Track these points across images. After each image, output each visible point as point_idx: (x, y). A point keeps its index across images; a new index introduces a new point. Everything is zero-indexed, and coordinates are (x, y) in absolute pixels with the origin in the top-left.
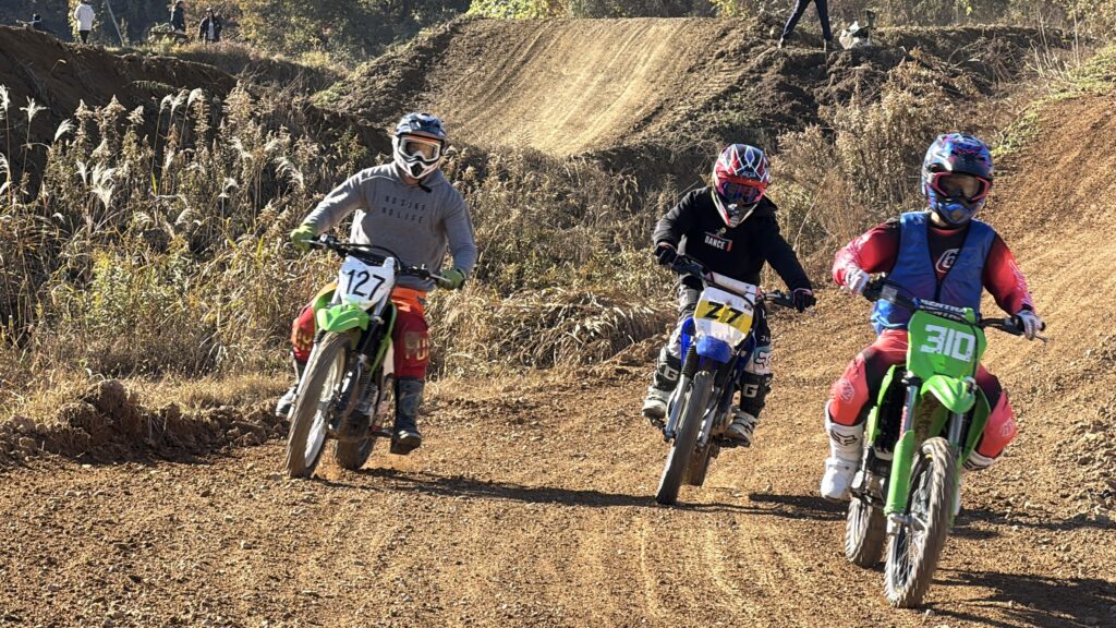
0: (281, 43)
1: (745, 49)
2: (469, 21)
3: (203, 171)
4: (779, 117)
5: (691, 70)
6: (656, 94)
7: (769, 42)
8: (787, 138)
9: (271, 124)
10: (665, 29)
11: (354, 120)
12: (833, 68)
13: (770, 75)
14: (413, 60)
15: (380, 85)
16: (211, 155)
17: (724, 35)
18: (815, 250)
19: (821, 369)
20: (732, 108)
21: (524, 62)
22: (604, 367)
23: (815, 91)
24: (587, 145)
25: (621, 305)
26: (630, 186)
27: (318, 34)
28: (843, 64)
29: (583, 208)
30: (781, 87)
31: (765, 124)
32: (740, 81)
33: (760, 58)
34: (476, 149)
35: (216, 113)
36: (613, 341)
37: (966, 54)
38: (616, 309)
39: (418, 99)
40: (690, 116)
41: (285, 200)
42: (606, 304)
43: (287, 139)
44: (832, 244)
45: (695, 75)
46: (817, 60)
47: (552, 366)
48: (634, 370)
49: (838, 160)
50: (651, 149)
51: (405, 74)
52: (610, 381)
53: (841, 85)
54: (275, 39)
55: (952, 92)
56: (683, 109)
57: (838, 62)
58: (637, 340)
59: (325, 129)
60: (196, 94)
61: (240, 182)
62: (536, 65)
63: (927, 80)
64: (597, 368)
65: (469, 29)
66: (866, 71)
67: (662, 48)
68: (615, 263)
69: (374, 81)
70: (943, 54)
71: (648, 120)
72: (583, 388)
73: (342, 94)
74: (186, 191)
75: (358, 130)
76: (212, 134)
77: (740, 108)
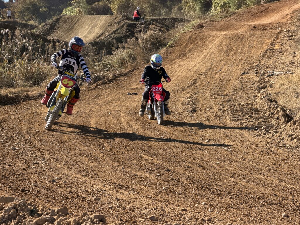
0: (24, 19)
1: (120, 22)
2: (63, 15)
3: (10, 46)
4: (127, 35)
5: (109, 26)
6: (102, 31)
7: (124, 20)
8: (129, 40)
9: (24, 37)
10: (104, 17)
11: (41, 36)
12: (138, 26)
13: (125, 27)
14: (52, 23)
15: (46, 28)
16: (12, 43)
17: (115, 19)
18: (134, 62)
19: (136, 86)
20: (117, 34)
21: (75, 24)
22: (93, 86)
23: (134, 30)
24: (88, 41)
25: (96, 74)
26: (97, 49)
27: (31, 17)
28: (139, 25)
29: (88, 54)
30: (127, 29)
31: (124, 37)
32: (119, 28)
33: (123, 23)
34: (66, 42)
35: (13, 35)
36: (94, 81)
37: (164, 23)
38: (95, 74)
39: (53, 31)
40: (109, 35)
41: (27, 52)
42: (93, 73)
43: (27, 40)
44: (138, 61)
45: (110, 27)
46: (134, 24)
47: (82, 86)
48: (99, 87)
49: (139, 45)
50: (101, 42)
51: (51, 26)
52: (94, 89)
53: (139, 29)
55: (161, 31)
56: (107, 34)
57: (138, 24)
58: (99, 80)
59: (35, 37)
60: (7, 30)
61: (18, 48)
62: (77, 24)
63: (156, 28)
64: (91, 86)
65: (63, 17)
66: (144, 26)
67: (103, 21)
68: (94, 65)
69: (44, 28)
70: (159, 23)
71: (100, 36)
72: (89, 90)
73: (38, 30)
74: (7, 50)
75: (42, 38)
76: (12, 39)
77: (119, 34)
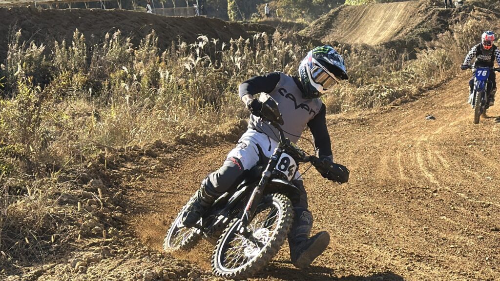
0: (290, 17)
1: (426, 10)
2: (344, 7)
3: (268, 56)
4: (438, 29)
5: (411, 17)
6: (401, 25)
7: (434, 7)
8: (440, 35)
9: (287, 41)
10: (402, 5)
11: (311, 38)
12: (453, 13)
13: (434, 17)
14: (328, 19)
15: (319, 27)
16: (270, 52)
17: (420, 6)
18: (450, 68)
19: (453, 103)
20: (423, 27)
21: (361, 18)
22: (388, 107)
23: (448, 21)
24: (381, 41)
25: (392, 88)
26: (394, 52)
27: (301, 13)
28: (456, 12)
29: (380, 59)
30: (438, 20)
31: (434, 31)
32: (426, 19)
33: (431, 12)
34: (348, 44)
35: (271, 39)
36: (390, 99)
37: (494, 7)
38: (391, 89)
39: (330, 31)
40: (411, 30)
41: (292, 63)
42: (387, 88)
43: (291, 45)
44: (455, 66)
45: (412, 18)
46: (448, 11)
47: (373, 107)
48: (397, 107)
49: (455, 41)
50: (400, 41)
51: (326, 23)
52: (390, 111)
53: (456, 18)
54: (288, 16)
55: (489, 19)
56: (409, 29)
57: (455, 11)
58: (397, 98)
59: (303, 41)
60: (263, 34)
61: (279, 59)
62: (365, 18)
63: (481, 15)
64: (386, 107)
65: (344, 9)
66: (463, 14)
67: (402, 11)
68: (390, 76)
69: (317, 27)
70: (486, 7)
71: (399, 33)
72: (382, 113)
73: (308, 31)
74: (263, 62)
75: (312, 41)
76: (270, 45)
77: (426, 27)
